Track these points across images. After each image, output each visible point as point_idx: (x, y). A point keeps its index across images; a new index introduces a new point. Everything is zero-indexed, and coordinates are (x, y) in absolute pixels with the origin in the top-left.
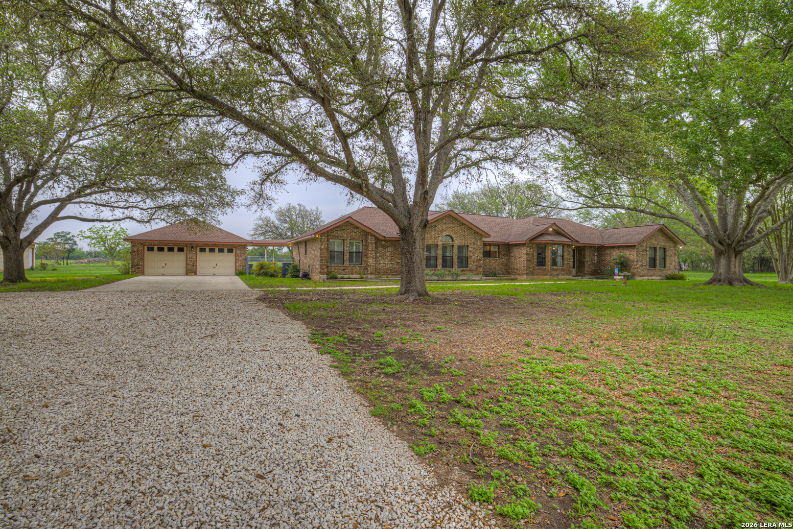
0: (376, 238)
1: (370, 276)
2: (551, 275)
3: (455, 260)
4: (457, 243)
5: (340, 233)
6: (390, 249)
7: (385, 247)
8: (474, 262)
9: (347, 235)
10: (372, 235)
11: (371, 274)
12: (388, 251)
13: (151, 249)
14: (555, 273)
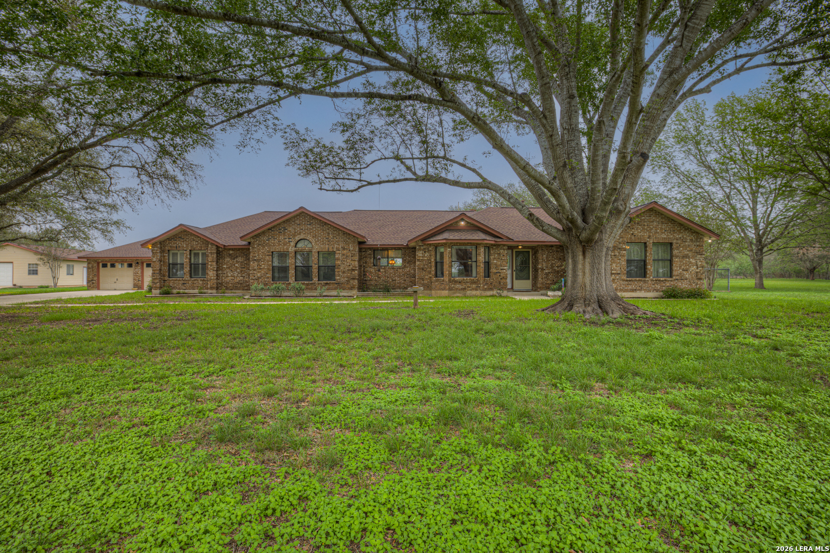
0: (218, 247)
1: (210, 291)
2: (450, 289)
3: (315, 271)
4: (316, 248)
5: (179, 243)
6: (240, 259)
7: (233, 257)
8: (344, 272)
9: (187, 245)
10: (212, 244)
11: (212, 288)
12: (237, 262)
13: (105, 266)
14: (458, 286)
